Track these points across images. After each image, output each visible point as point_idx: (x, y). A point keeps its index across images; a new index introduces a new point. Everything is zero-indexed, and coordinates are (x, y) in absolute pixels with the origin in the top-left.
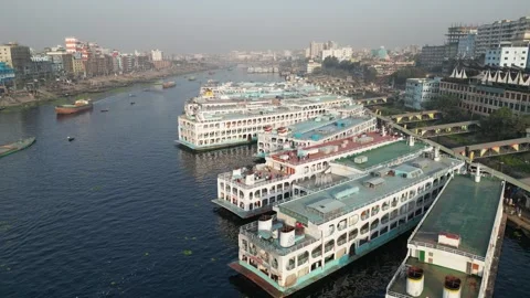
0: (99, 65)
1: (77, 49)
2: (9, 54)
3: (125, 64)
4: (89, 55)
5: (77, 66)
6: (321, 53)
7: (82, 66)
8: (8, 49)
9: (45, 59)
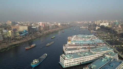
0: (47, 28)
1: (42, 25)
2: (27, 28)
3: (52, 27)
4: (44, 26)
5: (42, 29)
6: (100, 24)
7: (43, 29)
8: (27, 27)
9: (35, 28)
